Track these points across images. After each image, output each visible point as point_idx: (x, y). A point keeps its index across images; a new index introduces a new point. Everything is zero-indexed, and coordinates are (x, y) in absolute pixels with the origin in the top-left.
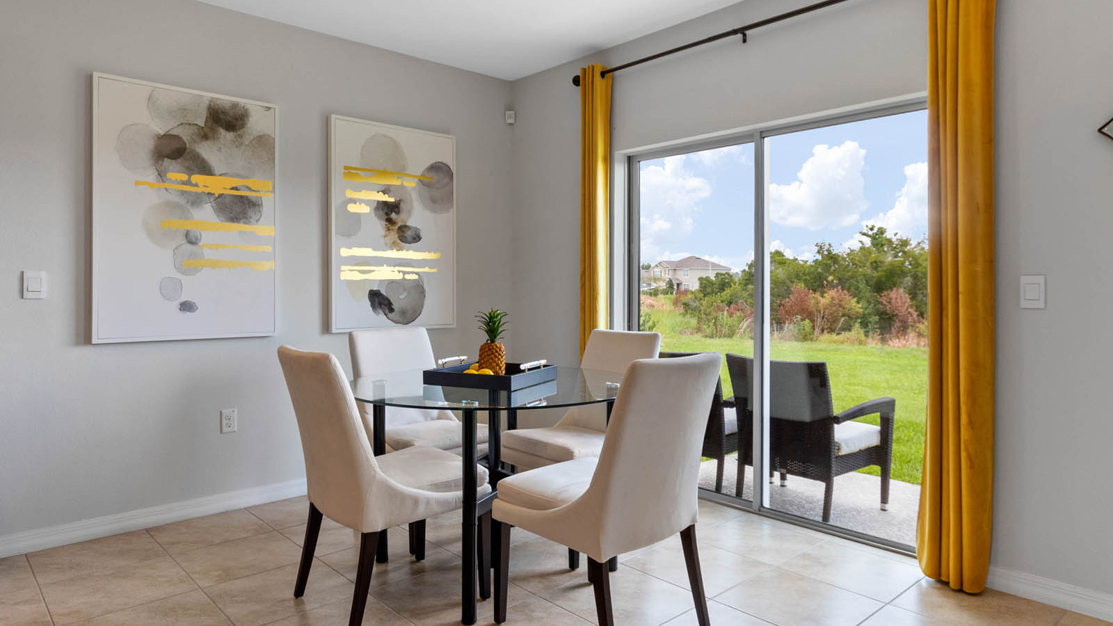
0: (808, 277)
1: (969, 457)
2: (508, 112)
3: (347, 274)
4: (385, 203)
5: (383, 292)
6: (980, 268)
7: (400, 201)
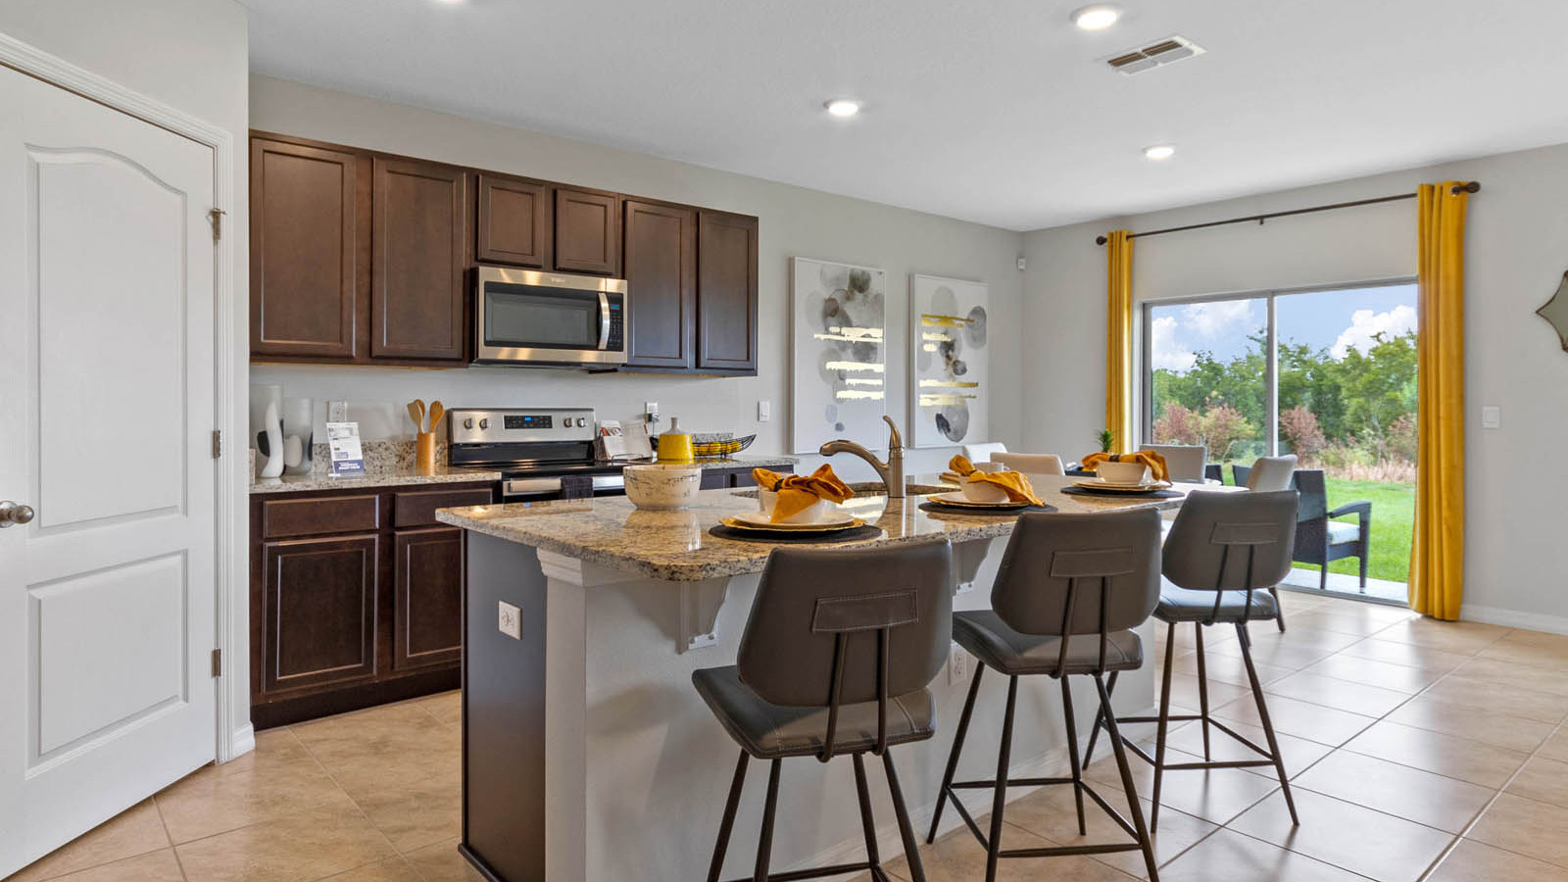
0: (1182, 392)
1: (1449, 529)
2: (1020, 260)
3: (923, 401)
4: (945, 343)
5: (944, 415)
6: (1454, 401)
7: (955, 340)
